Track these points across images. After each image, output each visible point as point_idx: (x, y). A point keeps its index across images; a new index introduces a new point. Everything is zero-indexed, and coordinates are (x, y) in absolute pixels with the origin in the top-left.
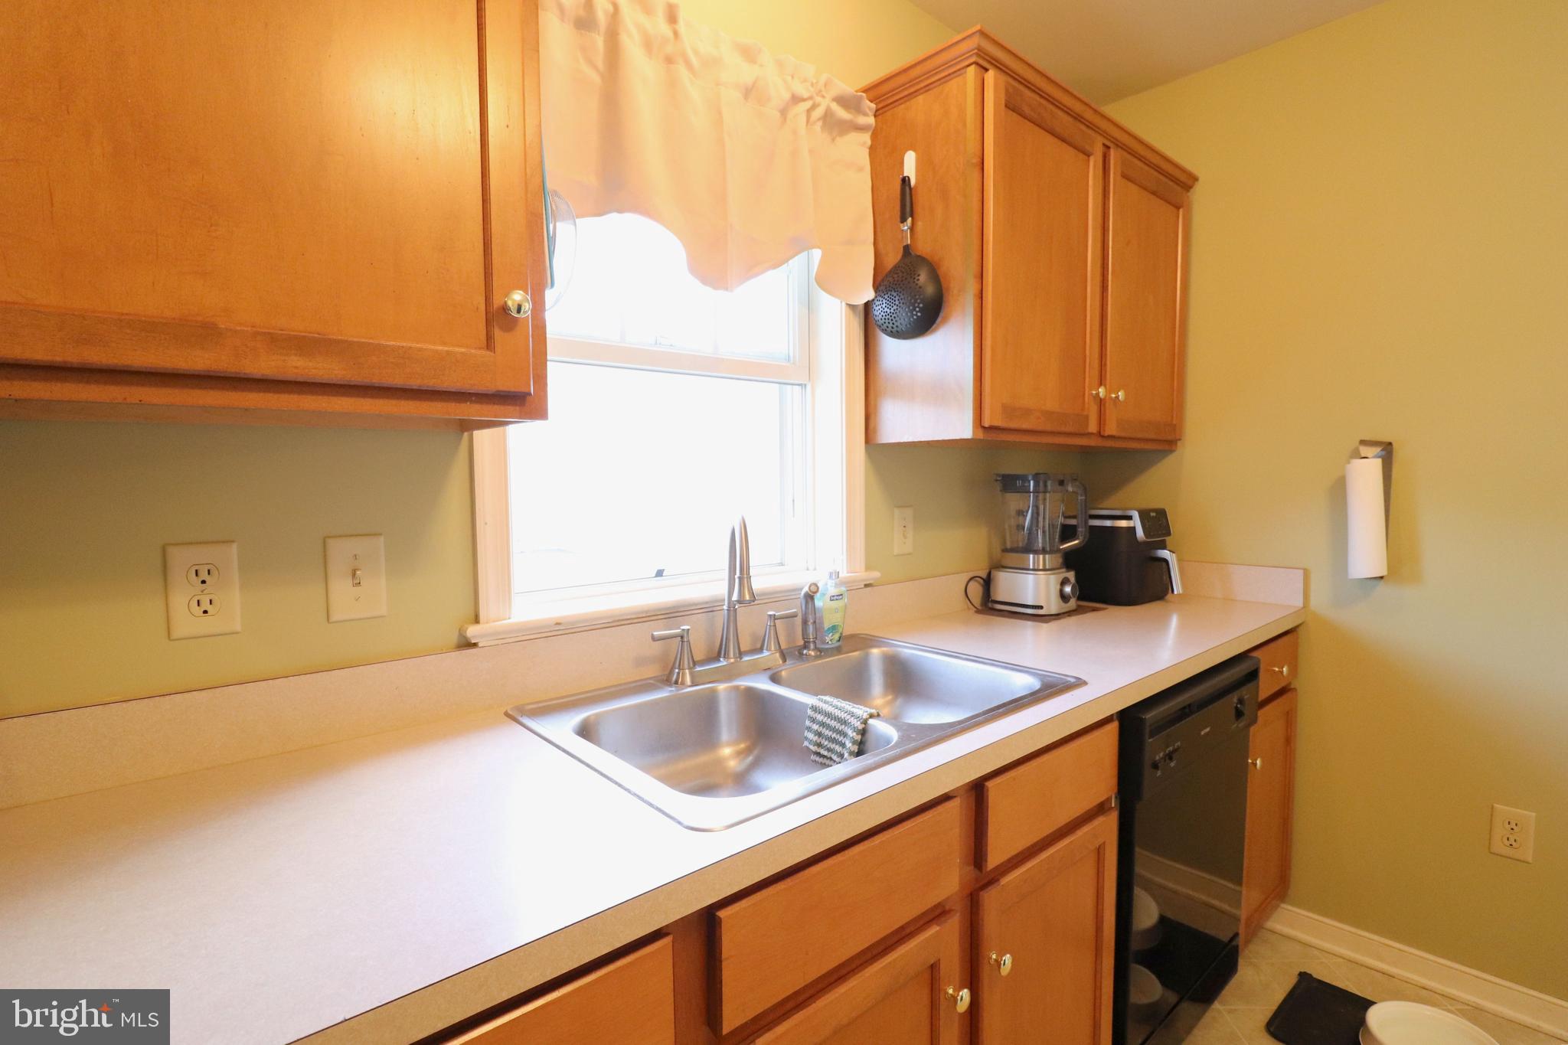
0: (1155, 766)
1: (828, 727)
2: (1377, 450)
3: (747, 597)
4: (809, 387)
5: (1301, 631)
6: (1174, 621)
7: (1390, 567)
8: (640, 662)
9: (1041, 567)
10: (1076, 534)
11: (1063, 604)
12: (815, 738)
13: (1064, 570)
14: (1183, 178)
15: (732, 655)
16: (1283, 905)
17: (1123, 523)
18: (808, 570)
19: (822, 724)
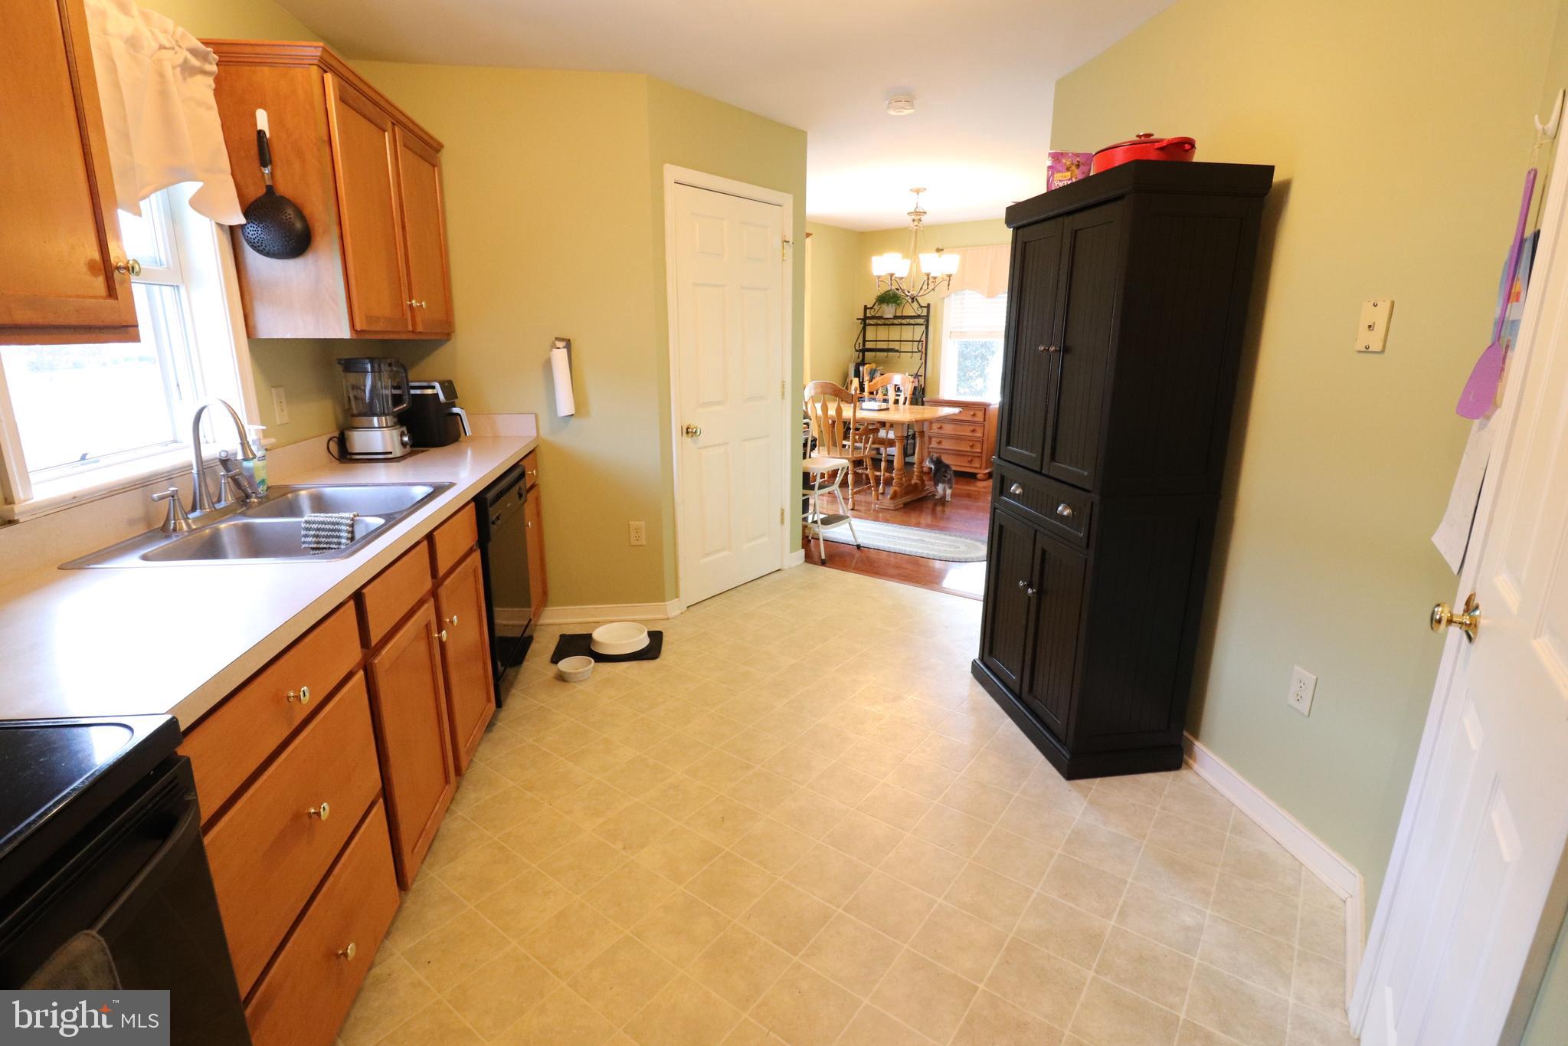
0: (493, 523)
1: (323, 530)
2: (564, 344)
3: (251, 456)
4: (183, 290)
5: (537, 451)
6: (469, 452)
7: (576, 410)
8: (132, 522)
9: (385, 425)
10: (401, 401)
11: (405, 450)
12: (314, 539)
13: (398, 427)
14: (435, 145)
15: (207, 506)
16: (547, 608)
17: (429, 392)
18: (207, 443)
19: (318, 530)
